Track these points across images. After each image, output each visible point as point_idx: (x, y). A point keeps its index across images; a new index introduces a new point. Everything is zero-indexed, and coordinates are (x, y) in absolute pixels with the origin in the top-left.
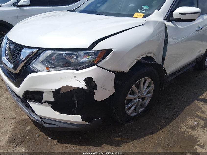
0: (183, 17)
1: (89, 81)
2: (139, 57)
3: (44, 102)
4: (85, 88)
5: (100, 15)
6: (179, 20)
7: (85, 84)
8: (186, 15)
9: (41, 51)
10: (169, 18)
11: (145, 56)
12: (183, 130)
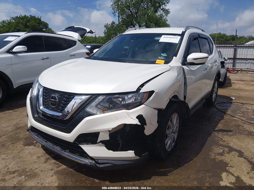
0: (196, 62)
1: (140, 117)
2: (171, 96)
3: (99, 143)
4: (139, 124)
5: (125, 62)
6: (192, 64)
7: (138, 120)
8: (198, 60)
9: (94, 97)
10: (184, 63)
11: (174, 95)
12: (213, 157)
